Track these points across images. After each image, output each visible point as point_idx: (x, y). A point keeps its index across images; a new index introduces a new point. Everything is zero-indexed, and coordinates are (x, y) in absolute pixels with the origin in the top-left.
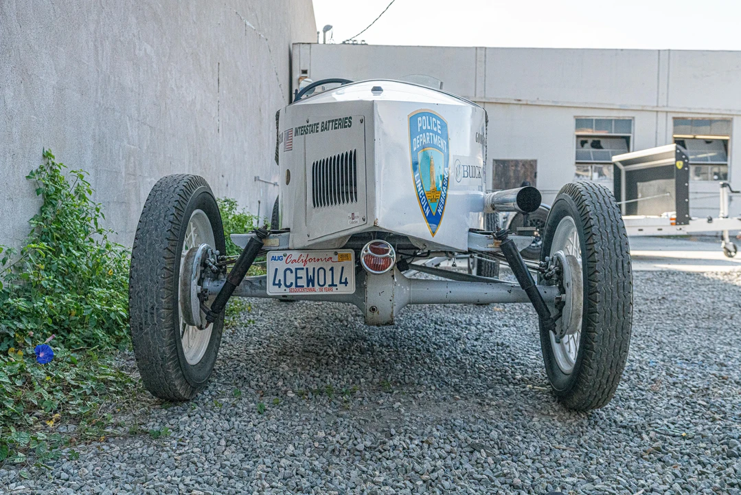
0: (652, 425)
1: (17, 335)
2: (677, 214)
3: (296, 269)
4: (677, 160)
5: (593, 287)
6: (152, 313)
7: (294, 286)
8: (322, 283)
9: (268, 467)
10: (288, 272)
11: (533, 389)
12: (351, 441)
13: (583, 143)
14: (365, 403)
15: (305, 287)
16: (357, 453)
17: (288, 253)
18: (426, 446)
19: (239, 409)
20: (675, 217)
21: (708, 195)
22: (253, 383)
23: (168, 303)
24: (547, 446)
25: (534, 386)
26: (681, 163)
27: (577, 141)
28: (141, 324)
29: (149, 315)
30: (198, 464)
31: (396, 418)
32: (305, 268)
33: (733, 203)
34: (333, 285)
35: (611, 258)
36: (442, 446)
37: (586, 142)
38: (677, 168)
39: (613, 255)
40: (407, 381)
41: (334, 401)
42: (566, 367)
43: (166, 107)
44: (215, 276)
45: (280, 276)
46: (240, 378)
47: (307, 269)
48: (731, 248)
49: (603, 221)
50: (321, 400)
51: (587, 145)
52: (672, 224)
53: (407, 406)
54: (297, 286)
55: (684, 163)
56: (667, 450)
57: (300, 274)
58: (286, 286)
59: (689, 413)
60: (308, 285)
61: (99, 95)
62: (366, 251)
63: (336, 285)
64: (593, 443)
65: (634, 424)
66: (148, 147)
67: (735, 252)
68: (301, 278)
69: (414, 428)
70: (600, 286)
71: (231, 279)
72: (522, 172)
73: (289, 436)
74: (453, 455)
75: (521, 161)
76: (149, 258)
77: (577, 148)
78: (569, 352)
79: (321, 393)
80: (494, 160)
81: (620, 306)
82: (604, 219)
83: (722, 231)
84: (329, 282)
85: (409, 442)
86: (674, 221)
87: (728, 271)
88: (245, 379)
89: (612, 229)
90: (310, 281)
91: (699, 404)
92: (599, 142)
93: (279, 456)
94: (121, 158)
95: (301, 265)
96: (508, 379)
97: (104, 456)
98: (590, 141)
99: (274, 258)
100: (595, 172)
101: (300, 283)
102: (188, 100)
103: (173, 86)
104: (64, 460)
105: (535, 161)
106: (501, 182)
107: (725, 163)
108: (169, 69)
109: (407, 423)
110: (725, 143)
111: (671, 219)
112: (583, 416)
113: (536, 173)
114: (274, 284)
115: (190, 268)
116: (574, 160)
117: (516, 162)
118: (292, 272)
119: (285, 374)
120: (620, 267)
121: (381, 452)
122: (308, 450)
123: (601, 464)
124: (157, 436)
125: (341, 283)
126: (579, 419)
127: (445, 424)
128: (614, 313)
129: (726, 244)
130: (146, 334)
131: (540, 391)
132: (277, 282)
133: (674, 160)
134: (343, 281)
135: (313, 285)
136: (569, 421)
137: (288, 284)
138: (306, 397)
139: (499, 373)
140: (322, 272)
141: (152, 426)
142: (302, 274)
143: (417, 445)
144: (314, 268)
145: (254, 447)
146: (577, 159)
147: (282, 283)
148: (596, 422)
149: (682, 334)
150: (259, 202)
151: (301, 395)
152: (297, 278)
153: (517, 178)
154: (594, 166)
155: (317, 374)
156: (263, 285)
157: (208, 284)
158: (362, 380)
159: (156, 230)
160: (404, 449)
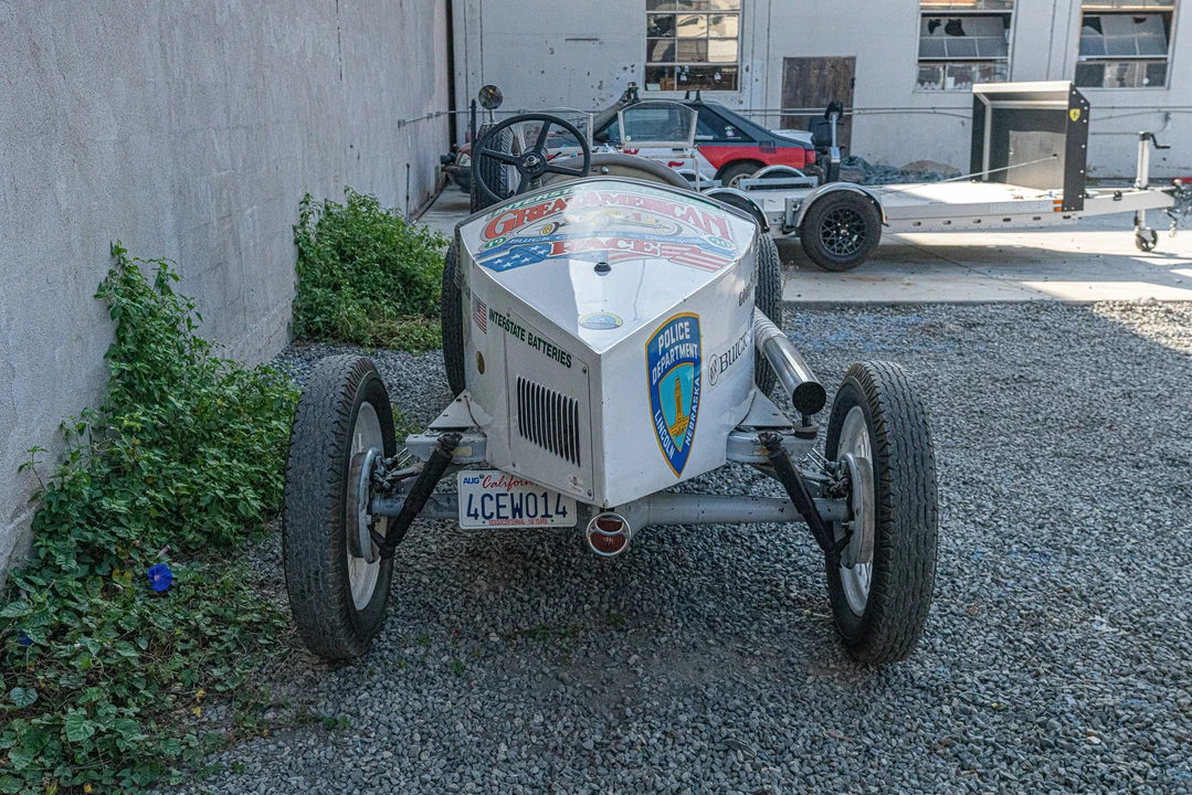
0: (958, 685)
1: (120, 549)
2: (1065, 195)
3: (498, 495)
4: (1071, 106)
5: (885, 513)
6: (316, 580)
7: (495, 517)
8: (532, 513)
9: (478, 785)
10: (487, 499)
11: (812, 616)
12: (577, 733)
13: (932, 26)
14: (591, 655)
15: (511, 517)
16: (584, 753)
17: (486, 473)
18: (669, 741)
19: (430, 669)
20: (1061, 197)
21: (1131, 111)
22: (443, 617)
23: (336, 563)
24: (820, 734)
25: (813, 611)
26: (1078, 111)
27: (922, 22)
28: (303, 591)
29: (313, 582)
30: (392, 780)
31: (632, 686)
32: (509, 493)
33: (1169, 123)
34: (547, 515)
35: (910, 503)
36: (690, 740)
37: (937, 24)
38: (1070, 119)
39: (914, 498)
40: (646, 609)
41: (551, 648)
42: (857, 606)
43: (264, 85)
44: (387, 493)
45: (476, 504)
46: (424, 606)
47: (512, 495)
48: (1148, 236)
49: (903, 449)
50: (534, 647)
51: (940, 30)
52: (1056, 210)
53: (646, 658)
54: (499, 517)
55: (1082, 111)
56: (969, 737)
57: (502, 501)
58: (484, 516)
59: (1009, 659)
60: (514, 516)
61: (174, 119)
62: (593, 528)
63: (551, 516)
64: (877, 723)
65: (936, 684)
66: (244, 162)
67: (1154, 242)
68: (505, 506)
69: (655, 703)
70: (896, 539)
71: (411, 505)
72: (831, 77)
73: (498, 722)
74: (703, 756)
75: (830, 59)
76: (307, 510)
77: (921, 35)
78: (860, 573)
79: (533, 634)
80: (785, 58)
81: (919, 565)
82: (906, 444)
83: (1137, 212)
84: (541, 511)
85: (649, 735)
86: (1060, 205)
87: (1132, 298)
88: (431, 607)
89: (915, 461)
90: (517, 511)
91: (1025, 644)
92: (959, 23)
93: (490, 763)
94: (210, 199)
95: (503, 490)
96: (779, 599)
97: (274, 765)
98: (944, 21)
99: (467, 481)
100: (950, 76)
101: (503, 512)
102: (293, 52)
103: (272, 44)
104: (227, 773)
105: (853, 59)
106: (796, 95)
107: (1164, 56)
108: (265, 17)
109: (646, 696)
110: (1167, 18)
111: (1055, 202)
112: (872, 669)
113: (853, 79)
114: (469, 515)
115: (356, 493)
116: (917, 58)
117: (822, 61)
118: (492, 499)
119: (484, 597)
120: (922, 514)
121: (614, 754)
122: (524, 748)
123: (884, 766)
124: (332, 725)
125: (557, 513)
126: (866, 674)
127: (694, 695)
128: (912, 574)
129: (1140, 229)
130: (309, 602)
131: (820, 621)
132: (472, 512)
133: (1066, 103)
134: (561, 510)
135: (521, 516)
136: (852, 680)
137: (487, 514)
138: (515, 642)
139: (768, 588)
140: (531, 498)
141: (325, 709)
142: (503, 501)
143: (659, 739)
144: (521, 494)
145: (457, 744)
146: (920, 56)
147: (480, 512)
148: (888, 680)
149: (1033, 472)
150: (408, 167)
151: (506, 638)
152: (499, 507)
153: (823, 90)
154: (948, 65)
155: (526, 597)
156: (453, 503)
157: (379, 505)
158: (586, 606)
159: (314, 470)
160: (642, 745)
